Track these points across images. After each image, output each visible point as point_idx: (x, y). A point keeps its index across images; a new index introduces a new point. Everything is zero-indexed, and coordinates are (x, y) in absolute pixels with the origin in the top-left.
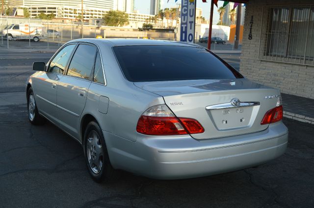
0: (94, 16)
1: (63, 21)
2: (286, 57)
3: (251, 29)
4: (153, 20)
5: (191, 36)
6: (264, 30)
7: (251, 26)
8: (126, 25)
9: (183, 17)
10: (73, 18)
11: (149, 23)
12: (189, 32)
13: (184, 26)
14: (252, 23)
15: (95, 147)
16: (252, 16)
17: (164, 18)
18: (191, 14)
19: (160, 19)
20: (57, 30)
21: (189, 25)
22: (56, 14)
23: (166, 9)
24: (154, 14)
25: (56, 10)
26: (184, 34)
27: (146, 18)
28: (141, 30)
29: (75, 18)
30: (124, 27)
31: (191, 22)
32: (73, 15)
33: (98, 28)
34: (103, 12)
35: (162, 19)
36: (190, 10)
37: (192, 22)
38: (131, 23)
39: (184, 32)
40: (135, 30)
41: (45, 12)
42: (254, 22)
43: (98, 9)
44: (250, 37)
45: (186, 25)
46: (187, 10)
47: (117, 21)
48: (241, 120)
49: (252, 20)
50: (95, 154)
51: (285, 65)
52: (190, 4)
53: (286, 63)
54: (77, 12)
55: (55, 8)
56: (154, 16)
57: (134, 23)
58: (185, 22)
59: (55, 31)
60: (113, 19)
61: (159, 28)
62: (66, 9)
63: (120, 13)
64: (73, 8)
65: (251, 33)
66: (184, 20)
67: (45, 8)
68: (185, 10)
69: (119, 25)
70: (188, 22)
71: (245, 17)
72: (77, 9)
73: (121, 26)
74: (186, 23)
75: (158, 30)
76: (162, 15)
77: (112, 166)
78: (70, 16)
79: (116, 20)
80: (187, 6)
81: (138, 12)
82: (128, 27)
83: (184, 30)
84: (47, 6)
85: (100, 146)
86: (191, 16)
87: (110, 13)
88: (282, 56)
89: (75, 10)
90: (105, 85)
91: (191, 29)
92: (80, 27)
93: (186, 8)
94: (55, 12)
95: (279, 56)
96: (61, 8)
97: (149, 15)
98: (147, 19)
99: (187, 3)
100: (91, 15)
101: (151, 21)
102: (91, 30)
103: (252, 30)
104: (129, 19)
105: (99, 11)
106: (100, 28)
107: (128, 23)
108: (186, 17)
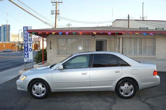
5: (31, 49)
6: (57, 46)
18: (30, 40)
21: (29, 45)
36: (29, 39)
42: (52, 43)
50: (128, 89)
52: (29, 36)
66: (26, 43)
80: (27, 37)
83: (26, 47)
85: (131, 86)
90: (131, 66)
93: (27, 38)
103: (51, 46)
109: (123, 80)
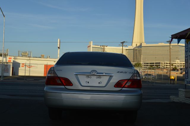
20: (154, 75)
22: (161, 66)
25: (161, 64)
41: (154, 65)
54: (174, 65)
55: (160, 63)
59: (152, 75)
67: (154, 63)
72: (174, 63)
84: (155, 62)
92: (169, 73)
94: (160, 65)
96: (163, 63)
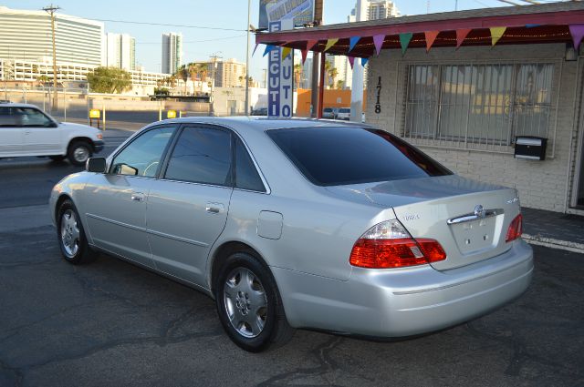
0: (68, 75)
1: (17, 85)
2: (437, 139)
3: (378, 97)
4: (168, 82)
5: (286, 110)
6: (401, 99)
7: (379, 93)
8: (127, 90)
9: (272, 79)
10: (31, 80)
11: (162, 87)
12: (282, 103)
13: (274, 93)
14: (379, 87)
15: (246, 295)
16: (380, 78)
17: (188, 78)
18: (287, 75)
19: (182, 81)
21: (283, 92)
22: (2, 73)
23: (190, 64)
24: (168, 72)
25: (2, 67)
26: (274, 106)
27: (157, 78)
28: (155, 99)
29: (35, 80)
30: (124, 94)
31: (286, 88)
32: (31, 74)
33: (82, 96)
34: (84, 69)
35: (185, 80)
36: (284, 68)
37: (289, 87)
38: (135, 87)
39: (274, 103)
40: (143, 99)
42: (383, 86)
43: (74, 65)
44: (378, 109)
45: (277, 92)
46: (279, 68)
47: (111, 84)
48: (484, 238)
49: (379, 83)
50: (248, 305)
51: (435, 151)
52: (284, 59)
53: (437, 149)
54: (39, 69)
56: (170, 76)
57: (140, 87)
58: (276, 86)
60: (102, 80)
61: (180, 95)
62: (18, 64)
63: (115, 70)
64: (31, 63)
65: (378, 102)
66: (274, 83)
68: (275, 68)
69: (116, 91)
70: (281, 87)
71: (368, 79)
72: (39, 64)
73: (119, 92)
74: (278, 89)
75: (181, 99)
76: (185, 74)
77: (288, 324)
78: (26, 77)
79: (109, 83)
80: (279, 62)
81: (143, 68)
82: (131, 94)
83: (274, 100)
85: (258, 293)
86: (286, 78)
87: (99, 71)
88: (431, 138)
89: (35, 66)
90: (268, 192)
91: (286, 97)
92: (52, 96)
93: (277, 65)
95: (425, 138)
96: (9, 64)
97: (161, 74)
98: (159, 81)
99: (279, 57)
100: (63, 75)
101: (166, 83)
102: (71, 100)
103: (380, 98)
104: (133, 80)
105: (70, 68)
106: (86, 97)
107: (131, 88)
108: (277, 79)
109: (243, 255)
